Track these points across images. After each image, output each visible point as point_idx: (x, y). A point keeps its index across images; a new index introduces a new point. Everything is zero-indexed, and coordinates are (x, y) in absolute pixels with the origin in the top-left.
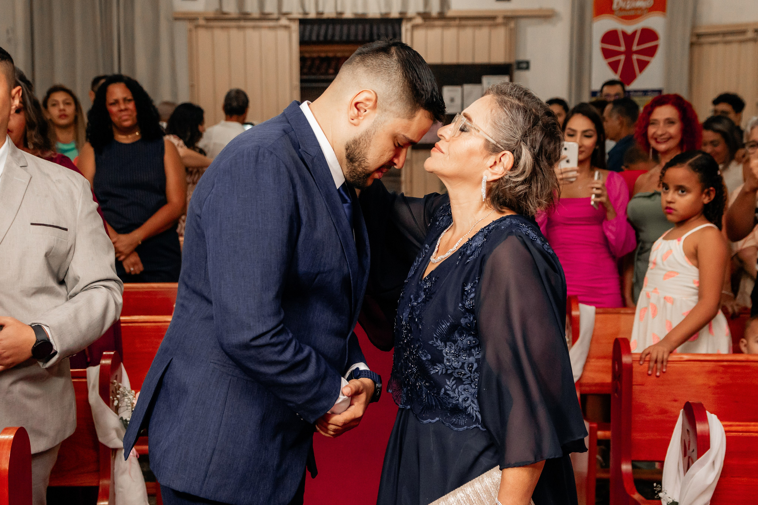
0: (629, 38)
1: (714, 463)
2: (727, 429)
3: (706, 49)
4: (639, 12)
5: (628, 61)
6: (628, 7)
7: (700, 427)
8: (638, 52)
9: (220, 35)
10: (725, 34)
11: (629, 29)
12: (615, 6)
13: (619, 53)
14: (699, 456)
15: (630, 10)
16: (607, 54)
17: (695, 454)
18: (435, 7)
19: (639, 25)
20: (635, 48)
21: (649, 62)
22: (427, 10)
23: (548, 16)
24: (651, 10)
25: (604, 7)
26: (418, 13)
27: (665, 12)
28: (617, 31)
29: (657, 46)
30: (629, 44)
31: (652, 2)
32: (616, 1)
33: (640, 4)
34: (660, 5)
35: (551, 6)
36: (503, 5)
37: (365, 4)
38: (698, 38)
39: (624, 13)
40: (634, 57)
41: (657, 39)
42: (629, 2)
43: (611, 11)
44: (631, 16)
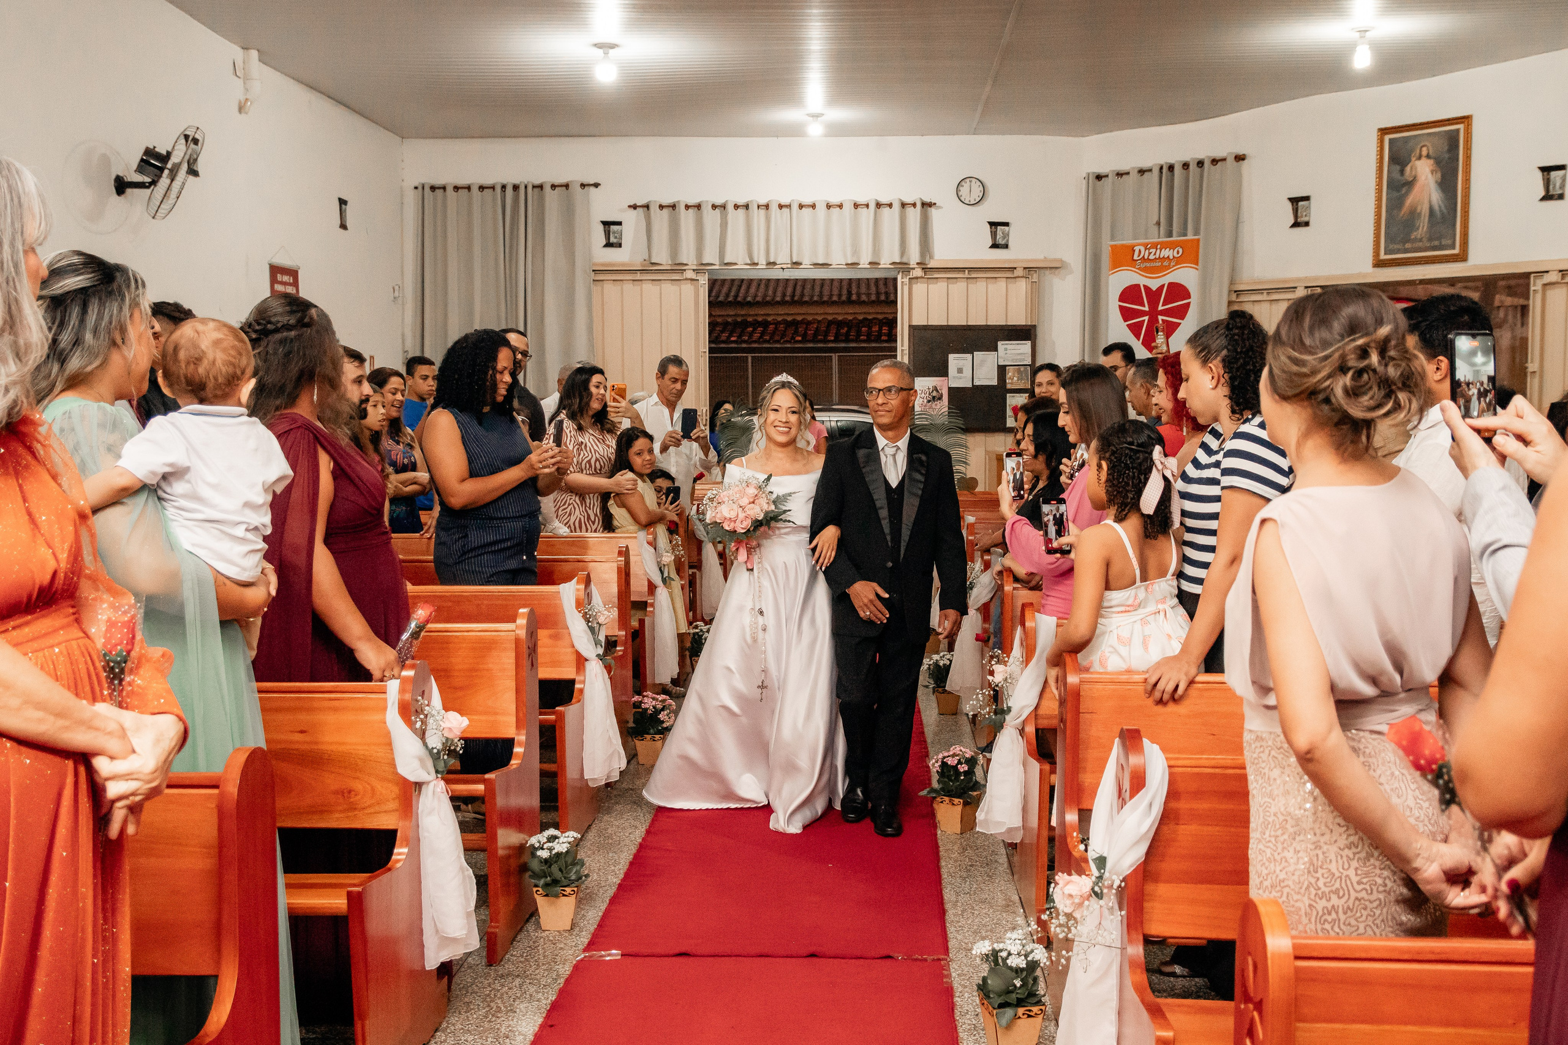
0: (1154, 296)
1: (1151, 805)
2: (1171, 762)
4: (1166, 263)
5: (1153, 321)
6: (1152, 257)
7: (1135, 759)
8: (1164, 313)
9: (650, 289)
10: (1269, 291)
11: (1154, 285)
12: (1136, 257)
13: (1143, 313)
15: (1155, 260)
16: (1126, 314)
17: (1129, 792)
18: (914, 257)
19: (1166, 280)
20: (1160, 308)
21: (1180, 324)
22: (905, 260)
23: (1056, 268)
24: (1179, 261)
25: (1123, 257)
26: (893, 263)
27: (1197, 264)
28: (1138, 286)
29: (1188, 304)
30: (1154, 302)
31: (1181, 250)
32: (1137, 249)
33: (1166, 253)
34: (1190, 255)
35: (1058, 256)
36: (999, 255)
37: (828, 253)
38: (1237, 296)
39: (1147, 264)
40: (1160, 318)
41: (1188, 296)
42: (1153, 250)
43: (1131, 262)
44: (1155, 267)
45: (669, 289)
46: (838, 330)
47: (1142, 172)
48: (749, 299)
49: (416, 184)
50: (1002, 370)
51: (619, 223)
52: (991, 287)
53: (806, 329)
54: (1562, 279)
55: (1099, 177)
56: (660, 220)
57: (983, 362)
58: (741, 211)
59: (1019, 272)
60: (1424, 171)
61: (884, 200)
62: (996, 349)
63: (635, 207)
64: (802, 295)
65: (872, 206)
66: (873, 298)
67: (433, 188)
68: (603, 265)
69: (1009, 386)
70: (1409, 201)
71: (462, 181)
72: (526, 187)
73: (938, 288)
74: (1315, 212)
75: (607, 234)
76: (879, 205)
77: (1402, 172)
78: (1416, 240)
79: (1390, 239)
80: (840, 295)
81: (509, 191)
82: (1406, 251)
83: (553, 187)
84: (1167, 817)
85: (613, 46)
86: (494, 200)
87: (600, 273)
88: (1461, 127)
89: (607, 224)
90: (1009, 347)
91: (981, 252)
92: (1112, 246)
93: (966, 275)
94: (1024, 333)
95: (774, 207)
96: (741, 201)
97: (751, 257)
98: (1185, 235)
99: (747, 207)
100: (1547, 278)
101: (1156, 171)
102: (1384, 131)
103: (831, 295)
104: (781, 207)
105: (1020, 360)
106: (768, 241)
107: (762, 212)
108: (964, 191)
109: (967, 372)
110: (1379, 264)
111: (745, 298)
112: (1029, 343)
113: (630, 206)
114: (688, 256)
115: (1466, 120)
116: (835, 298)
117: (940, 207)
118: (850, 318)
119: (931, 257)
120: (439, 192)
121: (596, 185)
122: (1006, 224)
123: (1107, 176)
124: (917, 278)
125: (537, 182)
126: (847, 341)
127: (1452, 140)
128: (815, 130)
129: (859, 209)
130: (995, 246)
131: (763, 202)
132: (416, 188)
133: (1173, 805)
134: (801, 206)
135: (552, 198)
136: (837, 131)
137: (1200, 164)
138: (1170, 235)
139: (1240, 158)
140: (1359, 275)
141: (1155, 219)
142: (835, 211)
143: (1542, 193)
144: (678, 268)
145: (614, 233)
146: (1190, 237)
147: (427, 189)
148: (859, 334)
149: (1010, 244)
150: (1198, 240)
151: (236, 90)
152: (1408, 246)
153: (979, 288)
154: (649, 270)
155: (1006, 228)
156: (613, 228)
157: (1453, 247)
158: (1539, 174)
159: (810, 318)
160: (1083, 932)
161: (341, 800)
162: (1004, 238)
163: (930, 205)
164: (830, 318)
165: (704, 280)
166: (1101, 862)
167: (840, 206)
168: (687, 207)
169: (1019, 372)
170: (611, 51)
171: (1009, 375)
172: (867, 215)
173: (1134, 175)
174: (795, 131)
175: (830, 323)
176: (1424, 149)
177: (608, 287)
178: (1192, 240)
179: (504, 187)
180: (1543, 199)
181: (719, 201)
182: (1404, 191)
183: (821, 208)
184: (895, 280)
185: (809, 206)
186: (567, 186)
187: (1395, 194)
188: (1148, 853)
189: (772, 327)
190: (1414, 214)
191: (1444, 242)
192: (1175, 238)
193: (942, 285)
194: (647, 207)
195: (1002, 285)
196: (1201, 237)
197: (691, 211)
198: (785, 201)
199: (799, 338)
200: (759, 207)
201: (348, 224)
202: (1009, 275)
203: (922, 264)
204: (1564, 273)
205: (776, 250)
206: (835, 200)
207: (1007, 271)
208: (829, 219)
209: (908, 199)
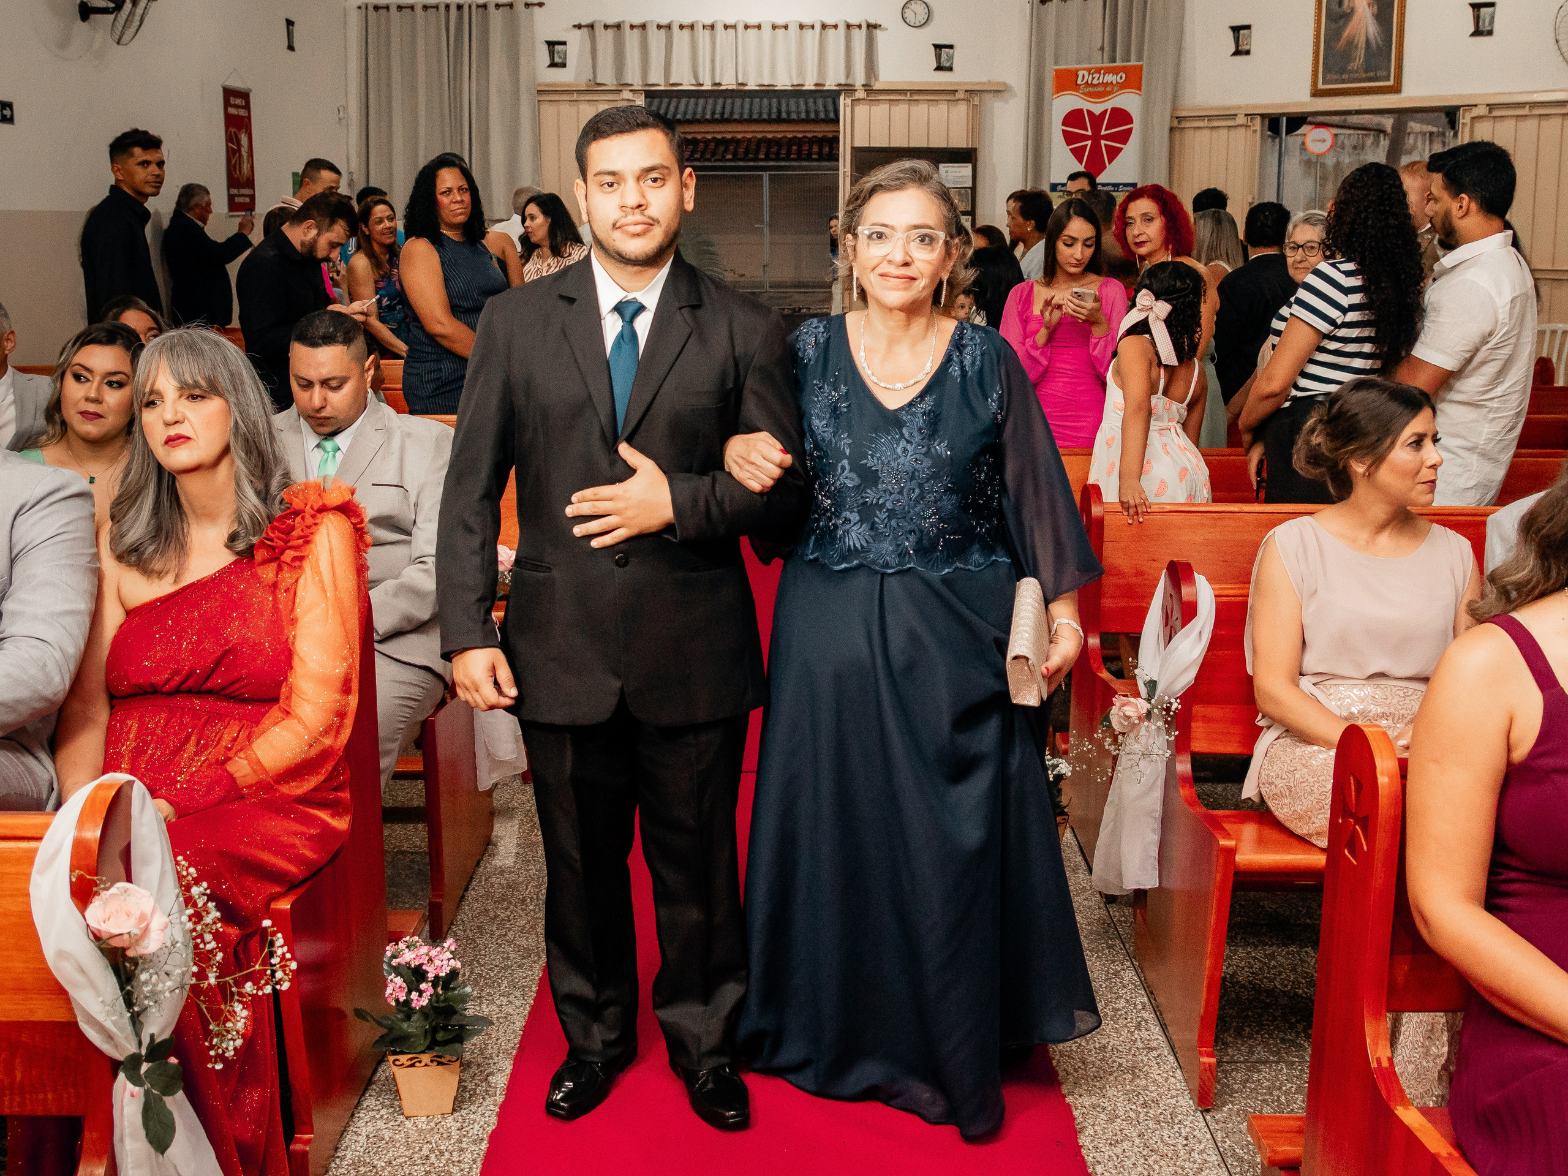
0: (1097, 120)
1: (1200, 634)
2: (1217, 593)
3: (1189, 134)
4: (1108, 89)
5: (1096, 147)
6: (1095, 82)
7: (1185, 590)
8: (1106, 137)
10: (1210, 118)
11: (1097, 109)
12: (1079, 82)
13: (1085, 138)
14: (1184, 625)
15: (1098, 85)
16: (1069, 138)
17: (1179, 623)
18: (859, 79)
19: (1109, 104)
20: (1103, 132)
21: (1121, 149)
22: (850, 82)
23: (999, 91)
24: (1122, 86)
25: (1066, 81)
26: (840, 85)
27: (1140, 90)
28: (1081, 111)
29: (1131, 130)
30: (1096, 128)
31: (1124, 76)
32: (1080, 73)
33: (1109, 78)
34: (1133, 80)
35: (1002, 80)
36: (943, 77)
37: (773, 73)
38: (1179, 122)
39: (1091, 89)
40: (1103, 142)
41: (1131, 121)
42: (1097, 75)
43: (1075, 87)
44: (1098, 93)
46: (768, 149)
48: (679, 116)
51: (564, 43)
52: (932, 109)
53: (736, 149)
54: (1490, 112)
55: (1043, 2)
56: (606, 39)
58: (686, 32)
59: (961, 95)
60: (1361, 4)
61: (829, 21)
63: (579, 27)
64: (732, 113)
65: (818, 27)
66: (803, 116)
67: (376, 8)
68: (547, 85)
70: (1346, 33)
72: (470, 7)
73: (880, 111)
74: (1256, 41)
75: (552, 54)
76: (824, 26)
77: (1340, 4)
78: (1351, 71)
79: (1327, 69)
80: (770, 114)
81: (453, 10)
82: (1343, 81)
83: (498, 6)
86: (438, 21)
87: (546, 93)
89: (551, 44)
90: (950, 169)
91: (924, 74)
92: (1056, 71)
93: (908, 97)
94: (966, 156)
95: (719, 28)
96: (687, 21)
97: (695, 76)
98: (1129, 61)
99: (692, 27)
100: (1475, 112)
103: (760, 114)
104: (726, 27)
105: (961, 182)
106: (713, 61)
107: (707, 32)
108: (909, 13)
110: (1316, 93)
111: (675, 115)
112: (970, 166)
113: (575, 26)
114: (633, 76)
116: (765, 116)
117: (885, 29)
118: (780, 136)
119: (876, 79)
120: (383, 12)
122: (951, 47)
123: (1051, 1)
124: (859, 100)
125: (481, 2)
126: (778, 159)
129: (804, 30)
130: (939, 68)
131: (708, 22)
132: (359, 7)
133: (1220, 632)
134: (746, 27)
135: (496, 18)
138: (1113, 60)
140: (1296, 104)
141: (1099, 44)
142: (780, 32)
143: (1472, 29)
144: (622, 88)
145: (559, 52)
146: (1133, 63)
147: (370, 8)
148: (789, 153)
149: (955, 67)
150: (1141, 66)
152: (1345, 76)
153: (921, 111)
154: (592, 90)
155: (951, 51)
156: (558, 48)
157: (1388, 79)
158: (1470, 10)
159: (739, 136)
160: (1133, 746)
162: (948, 60)
163: (876, 26)
164: (759, 136)
167: (786, 27)
168: (632, 27)
169: (960, 194)
172: (812, 37)
173: (1078, 2)
175: (760, 141)
178: (1136, 67)
179: (447, 7)
180: (1474, 34)
181: (664, 21)
182: (1342, 22)
183: (767, 29)
185: (754, 27)
186: (511, 5)
187: (1334, 26)
188: (1199, 678)
190: (1351, 44)
191: (1380, 73)
192: (1118, 64)
193: (884, 107)
194: (591, 26)
195: (943, 107)
196: (1144, 63)
197: (635, 30)
198: (730, 21)
199: (729, 157)
200: (704, 27)
201: (295, 46)
202: (951, 98)
203: (868, 88)
204: (1491, 107)
205: (722, 69)
206: (781, 21)
207: (949, 94)
208: (774, 40)
209: (853, 21)
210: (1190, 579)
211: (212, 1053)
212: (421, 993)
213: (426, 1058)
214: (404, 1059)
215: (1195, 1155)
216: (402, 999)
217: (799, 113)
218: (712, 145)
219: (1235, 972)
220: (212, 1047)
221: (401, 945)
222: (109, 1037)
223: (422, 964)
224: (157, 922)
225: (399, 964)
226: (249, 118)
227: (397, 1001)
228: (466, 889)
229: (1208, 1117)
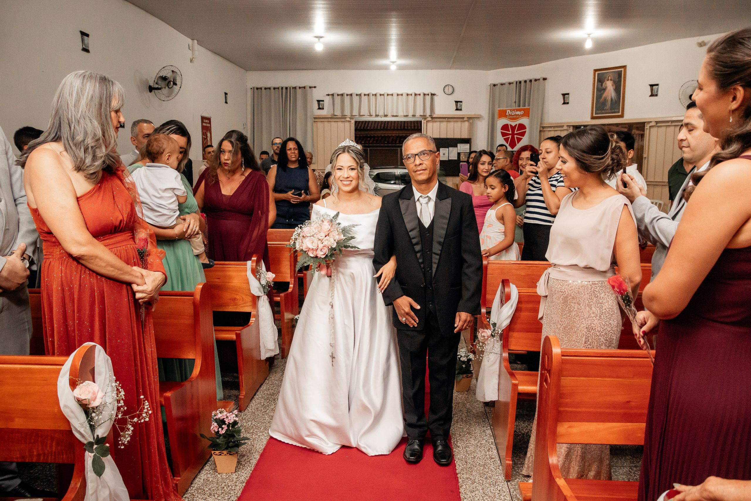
0: (513, 128)
1: (512, 305)
2: (519, 290)
3: (546, 133)
4: (518, 117)
5: (513, 138)
6: (513, 114)
7: (507, 290)
8: (517, 134)
9: (334, 124)
10: (554, 127)
11: (513, 124)
12: (507, 114)
13: (509, 134)
14: (506, 303)
15: (514, 115)
16: (503, 134)
17: (505, 301)
18: (428, 113)
19: (518, 122)
20: (516, 132)
21: (522, 138)
22: (425, 114)
23: (478, 118)
24: (523, 116)
25: (503, 114)
26: (421, 116)
27: (528, 117)
28: (508, 124)
29: (526, 131)
30: (513, 131)
31: (523, 112)
32: (508, 111)
33: (518, 113)
34: (527, 114)
35: (479, 114)
36: (458, 113)
37: (397, 112)
38: (543, 128)
39: (511, 117)
40: (515, 136)
41: (525, 128)
42: (513, 112)
43: (505, 116)
44: (514, 118)
45: (341, 125)
47: (510, 83)
48: (368, 128)
49: (251, 87)
50: (459, 154)
51: (323, 101)
52: (455, 124)
54: (656, 124)
55: (494, 85)
56: (338, 99)
57: (452, 151)
58: (366, 97)
60: (609, 85)
61: (417, 93)
62: (457, 147)
63: (328, 95)
64: (387, 127)
65: (413, 95)
66: (413, 128)
67: (257, 89)
68: (317, 116)
69: (461, 160)
70: (604, 95)
71: (268, 86)
72: (290, 88)
73: (436, 125)
74: (571, 99)
75: (319, 105)
76: (416, 95)
77: (602, 85)
78: (606, 109)
79: (597, 109)
80: (401, 127)
81: (284, 89)
82: (603, 113)
83: (300, 88)
84: (518, 310)
85: (322, 37)
86: (279, 92)
87: (316, 119)
88: (623, 69)
89: (319, 101)
90: (462, 146)
91: (451, 111)
92: (499, 110)
93: (447, 120)
94: (467, 141)
95: (378, 95)
96: (367, 93)
97: (370, 113)
98: (525, 106)
99: (368, 95)
100: (651, 124)
101: (515, 84)
102: (596, 71)
103: (397, 127)
104: (381, 95)
105: (465, 150)
106: (376, 107)
107: (374, 97)
108: (446, 90)
109: (447, 155)
110: (593, 118)
111: (367, 127)
112: (469, 145)
113: (327, 95)
114: (347, 112)
115: (624, 67)
116: (399, 128)
117: (438, 96)
119: (434, 113)
120: (259, 90)
121: (315, 87)
122: (461, 102)
123: (497, 85)
124: (429, 121)
125: (294, 86)
127: (620, 74)
128: (393, 67)
129: (409, 96)
130: (457, 109)
131: (374, 93)
132: (251, 89)
133: (520, 305)
134: (388, 95)
135: (299, 92)
136: (401, 68)
137: (531, 81)
138: (519, 106)
139: (545, 79)
140: (586, 122)
141: (514, 100)
142: (400, 97)
143: (650, 94)
144: (344, 117)
145: (321, 104)
146: (527, 107)
147: (255, 89)
149: (462, 109)
150: (529, 108)
151: (189, 54)
152: (603, 111)
153: (451, 125)
154: (333, 118)
155: (461, 103)
156: (321, 102)
157: (619, 112)
158: (649, 87)
159: (390, 135)
160: (487, 348)
161: (232, 302)
162: (460, 107)
163: (434, 95)
165: (353, 122)
166: (494, 325)
167: (402, 95)
168: (347, 95)
169: (465, 155)
170: (321, 39)
171: (462, 156)
172: (411, 98)
173: (507, 85)
174: (386, 68)
175: (397, 137)
176: (610, 77)
177: (320, 125)
179: (282, 88)
180: (650, 96)
181: (359, 93)
182: (602, 92)
183: (395, 96)
184: (421, 122)
185: (390, 95)
186: (304, 87)
187: (599, 93)
188: (511, 322)
189: (376, 138)
190: (605, 99)
191: (616, 110)
192: (521, 107)
193: (438, 123)
194: (333, 95)
195: (459, 124)
196: (531, 107)
197: (348, 96)
198: (382, 93)
199: (386, 142)
200: (373, 95)
201: (228, 101)
202: (462, 120)
203: (431, 116)
204: (657, 122)
205: (379, 111)
206: (400, 93)
207: (461, 119)
208: (397, 99)
209: (426, 93)
210: (509, 286)
211: (120, 442)
212: (222, 429)
213: (225, 452)
214: (217, 452)
215: (502, 497)
216: (216, 431)
217: (411, 127)
218: (380, 138)
219: (528, 432)
220: (121, 440)
221: (218, 412)
222: (83, 436)
223: (224, 419)
224: (100, 395)
225: (216, 418)
226: (211, 127)
227: (214, 431)
228: (255, 395)
229: (509, 484)
